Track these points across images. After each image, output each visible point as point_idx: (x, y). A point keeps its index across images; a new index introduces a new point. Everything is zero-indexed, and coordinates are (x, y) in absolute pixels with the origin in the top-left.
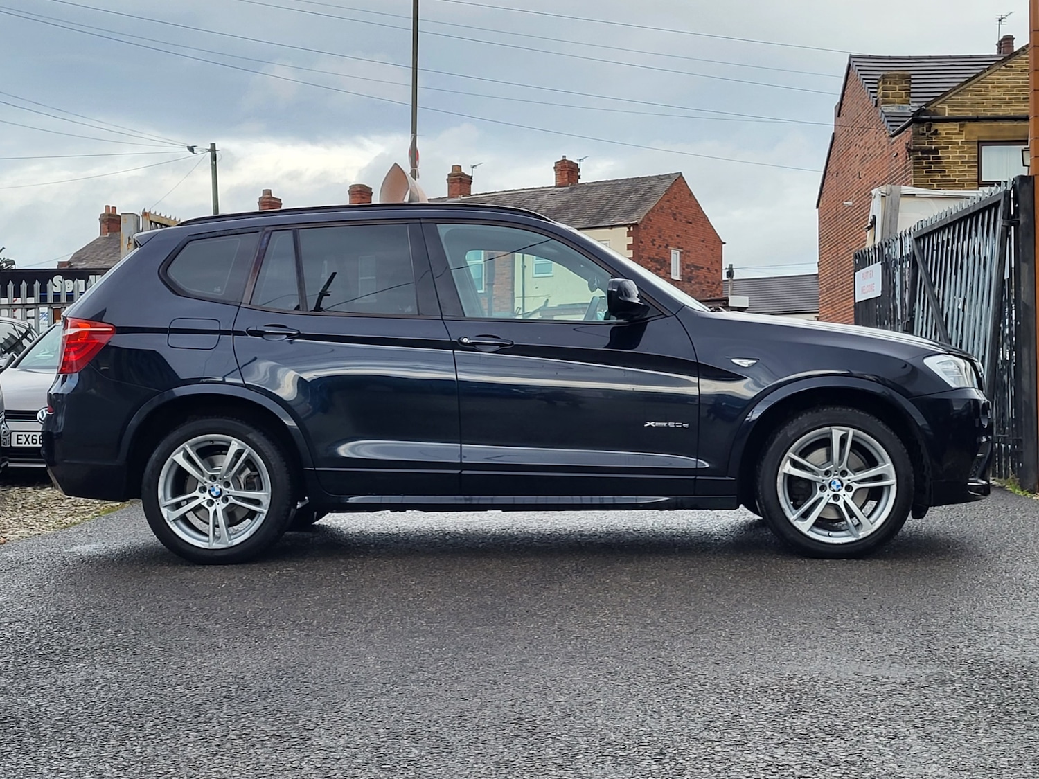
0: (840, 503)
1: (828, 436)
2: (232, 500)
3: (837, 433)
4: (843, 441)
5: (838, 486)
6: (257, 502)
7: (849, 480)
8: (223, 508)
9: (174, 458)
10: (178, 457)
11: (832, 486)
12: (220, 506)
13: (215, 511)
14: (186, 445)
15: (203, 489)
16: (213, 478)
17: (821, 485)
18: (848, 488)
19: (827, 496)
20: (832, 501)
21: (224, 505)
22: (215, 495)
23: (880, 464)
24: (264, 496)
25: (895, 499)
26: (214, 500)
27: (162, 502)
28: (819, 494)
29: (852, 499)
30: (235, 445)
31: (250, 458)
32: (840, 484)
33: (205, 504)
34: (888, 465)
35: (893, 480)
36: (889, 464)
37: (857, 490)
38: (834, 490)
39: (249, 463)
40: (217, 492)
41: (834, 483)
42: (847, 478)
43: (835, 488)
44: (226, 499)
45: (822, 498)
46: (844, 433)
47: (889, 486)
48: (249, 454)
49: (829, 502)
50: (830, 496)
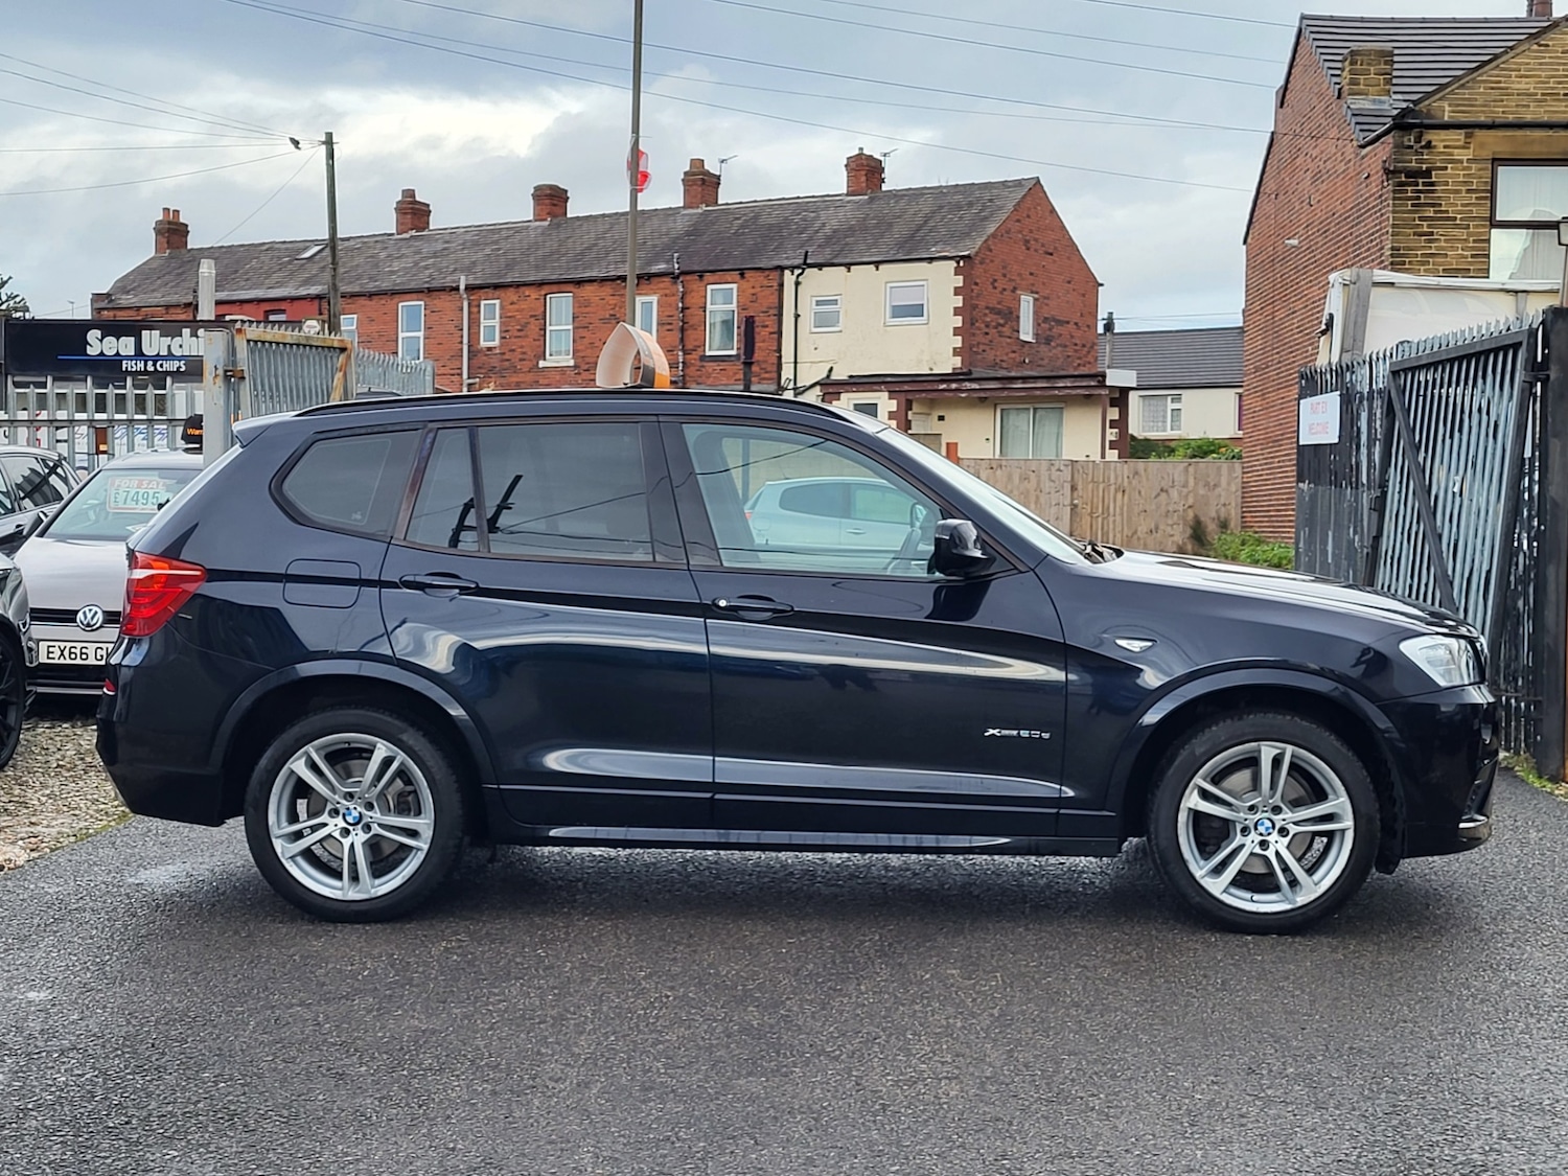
0: (1270, 854)
1: (1256, 754)
2: (376, 829)
3: (1268, 752)
4: (1277, 762)
5: (1267, 829)
6: (413, 834)
7: (1284, 820)
8: (363, 840)
9: (291, 766)
10: (298, 766)
11: (1259, 827)
12: (359, 838)
13: (352, 844)
14: (310, 748)
15: (335, 812)
16: (350, 796)
17: (1242, 826)
18: (1283, 832)
19: (1251, 842)
20: (1258, 850)
21: (365, 837)
22: (351, 821)
23: (1330, 797)
24: (424, 823)
25: (1352, 851)
26: (351, 828)
27: (275, 831)
28: (1238, 840)
29: (1288, 847)
30: (382, 749)
31: (403, 768)
32: (1270, 825)
33: (337, 834)
34: (1342, 799)
35: (1348, 823)
36: (1344, 799)
37: (1294, 835)
38: (1261, 834)
39: (402, 773)
40: (354, 818)
41: (1262, 824)
42: (1281, 816)
43: (1263, 832)
44: (367, 828)
45: (1243, 846)
46: (1278, 751)
47: (1343, 831)
48: (402, 764)
49: (1254, 851)
50: (1256, 842)
